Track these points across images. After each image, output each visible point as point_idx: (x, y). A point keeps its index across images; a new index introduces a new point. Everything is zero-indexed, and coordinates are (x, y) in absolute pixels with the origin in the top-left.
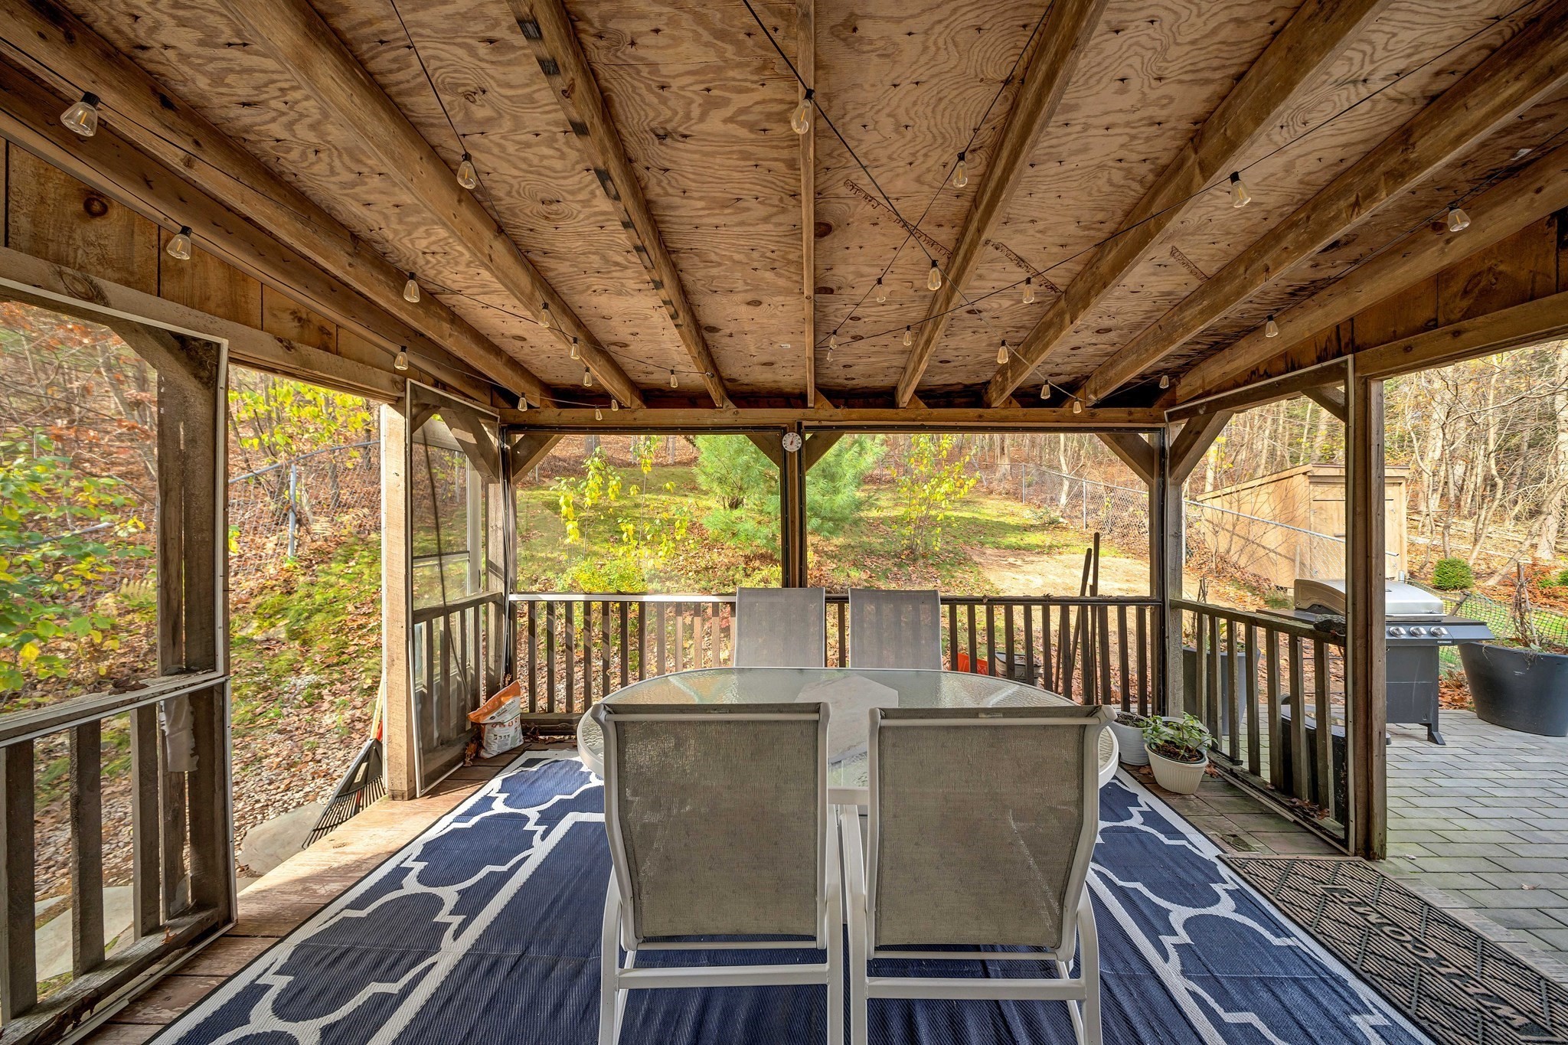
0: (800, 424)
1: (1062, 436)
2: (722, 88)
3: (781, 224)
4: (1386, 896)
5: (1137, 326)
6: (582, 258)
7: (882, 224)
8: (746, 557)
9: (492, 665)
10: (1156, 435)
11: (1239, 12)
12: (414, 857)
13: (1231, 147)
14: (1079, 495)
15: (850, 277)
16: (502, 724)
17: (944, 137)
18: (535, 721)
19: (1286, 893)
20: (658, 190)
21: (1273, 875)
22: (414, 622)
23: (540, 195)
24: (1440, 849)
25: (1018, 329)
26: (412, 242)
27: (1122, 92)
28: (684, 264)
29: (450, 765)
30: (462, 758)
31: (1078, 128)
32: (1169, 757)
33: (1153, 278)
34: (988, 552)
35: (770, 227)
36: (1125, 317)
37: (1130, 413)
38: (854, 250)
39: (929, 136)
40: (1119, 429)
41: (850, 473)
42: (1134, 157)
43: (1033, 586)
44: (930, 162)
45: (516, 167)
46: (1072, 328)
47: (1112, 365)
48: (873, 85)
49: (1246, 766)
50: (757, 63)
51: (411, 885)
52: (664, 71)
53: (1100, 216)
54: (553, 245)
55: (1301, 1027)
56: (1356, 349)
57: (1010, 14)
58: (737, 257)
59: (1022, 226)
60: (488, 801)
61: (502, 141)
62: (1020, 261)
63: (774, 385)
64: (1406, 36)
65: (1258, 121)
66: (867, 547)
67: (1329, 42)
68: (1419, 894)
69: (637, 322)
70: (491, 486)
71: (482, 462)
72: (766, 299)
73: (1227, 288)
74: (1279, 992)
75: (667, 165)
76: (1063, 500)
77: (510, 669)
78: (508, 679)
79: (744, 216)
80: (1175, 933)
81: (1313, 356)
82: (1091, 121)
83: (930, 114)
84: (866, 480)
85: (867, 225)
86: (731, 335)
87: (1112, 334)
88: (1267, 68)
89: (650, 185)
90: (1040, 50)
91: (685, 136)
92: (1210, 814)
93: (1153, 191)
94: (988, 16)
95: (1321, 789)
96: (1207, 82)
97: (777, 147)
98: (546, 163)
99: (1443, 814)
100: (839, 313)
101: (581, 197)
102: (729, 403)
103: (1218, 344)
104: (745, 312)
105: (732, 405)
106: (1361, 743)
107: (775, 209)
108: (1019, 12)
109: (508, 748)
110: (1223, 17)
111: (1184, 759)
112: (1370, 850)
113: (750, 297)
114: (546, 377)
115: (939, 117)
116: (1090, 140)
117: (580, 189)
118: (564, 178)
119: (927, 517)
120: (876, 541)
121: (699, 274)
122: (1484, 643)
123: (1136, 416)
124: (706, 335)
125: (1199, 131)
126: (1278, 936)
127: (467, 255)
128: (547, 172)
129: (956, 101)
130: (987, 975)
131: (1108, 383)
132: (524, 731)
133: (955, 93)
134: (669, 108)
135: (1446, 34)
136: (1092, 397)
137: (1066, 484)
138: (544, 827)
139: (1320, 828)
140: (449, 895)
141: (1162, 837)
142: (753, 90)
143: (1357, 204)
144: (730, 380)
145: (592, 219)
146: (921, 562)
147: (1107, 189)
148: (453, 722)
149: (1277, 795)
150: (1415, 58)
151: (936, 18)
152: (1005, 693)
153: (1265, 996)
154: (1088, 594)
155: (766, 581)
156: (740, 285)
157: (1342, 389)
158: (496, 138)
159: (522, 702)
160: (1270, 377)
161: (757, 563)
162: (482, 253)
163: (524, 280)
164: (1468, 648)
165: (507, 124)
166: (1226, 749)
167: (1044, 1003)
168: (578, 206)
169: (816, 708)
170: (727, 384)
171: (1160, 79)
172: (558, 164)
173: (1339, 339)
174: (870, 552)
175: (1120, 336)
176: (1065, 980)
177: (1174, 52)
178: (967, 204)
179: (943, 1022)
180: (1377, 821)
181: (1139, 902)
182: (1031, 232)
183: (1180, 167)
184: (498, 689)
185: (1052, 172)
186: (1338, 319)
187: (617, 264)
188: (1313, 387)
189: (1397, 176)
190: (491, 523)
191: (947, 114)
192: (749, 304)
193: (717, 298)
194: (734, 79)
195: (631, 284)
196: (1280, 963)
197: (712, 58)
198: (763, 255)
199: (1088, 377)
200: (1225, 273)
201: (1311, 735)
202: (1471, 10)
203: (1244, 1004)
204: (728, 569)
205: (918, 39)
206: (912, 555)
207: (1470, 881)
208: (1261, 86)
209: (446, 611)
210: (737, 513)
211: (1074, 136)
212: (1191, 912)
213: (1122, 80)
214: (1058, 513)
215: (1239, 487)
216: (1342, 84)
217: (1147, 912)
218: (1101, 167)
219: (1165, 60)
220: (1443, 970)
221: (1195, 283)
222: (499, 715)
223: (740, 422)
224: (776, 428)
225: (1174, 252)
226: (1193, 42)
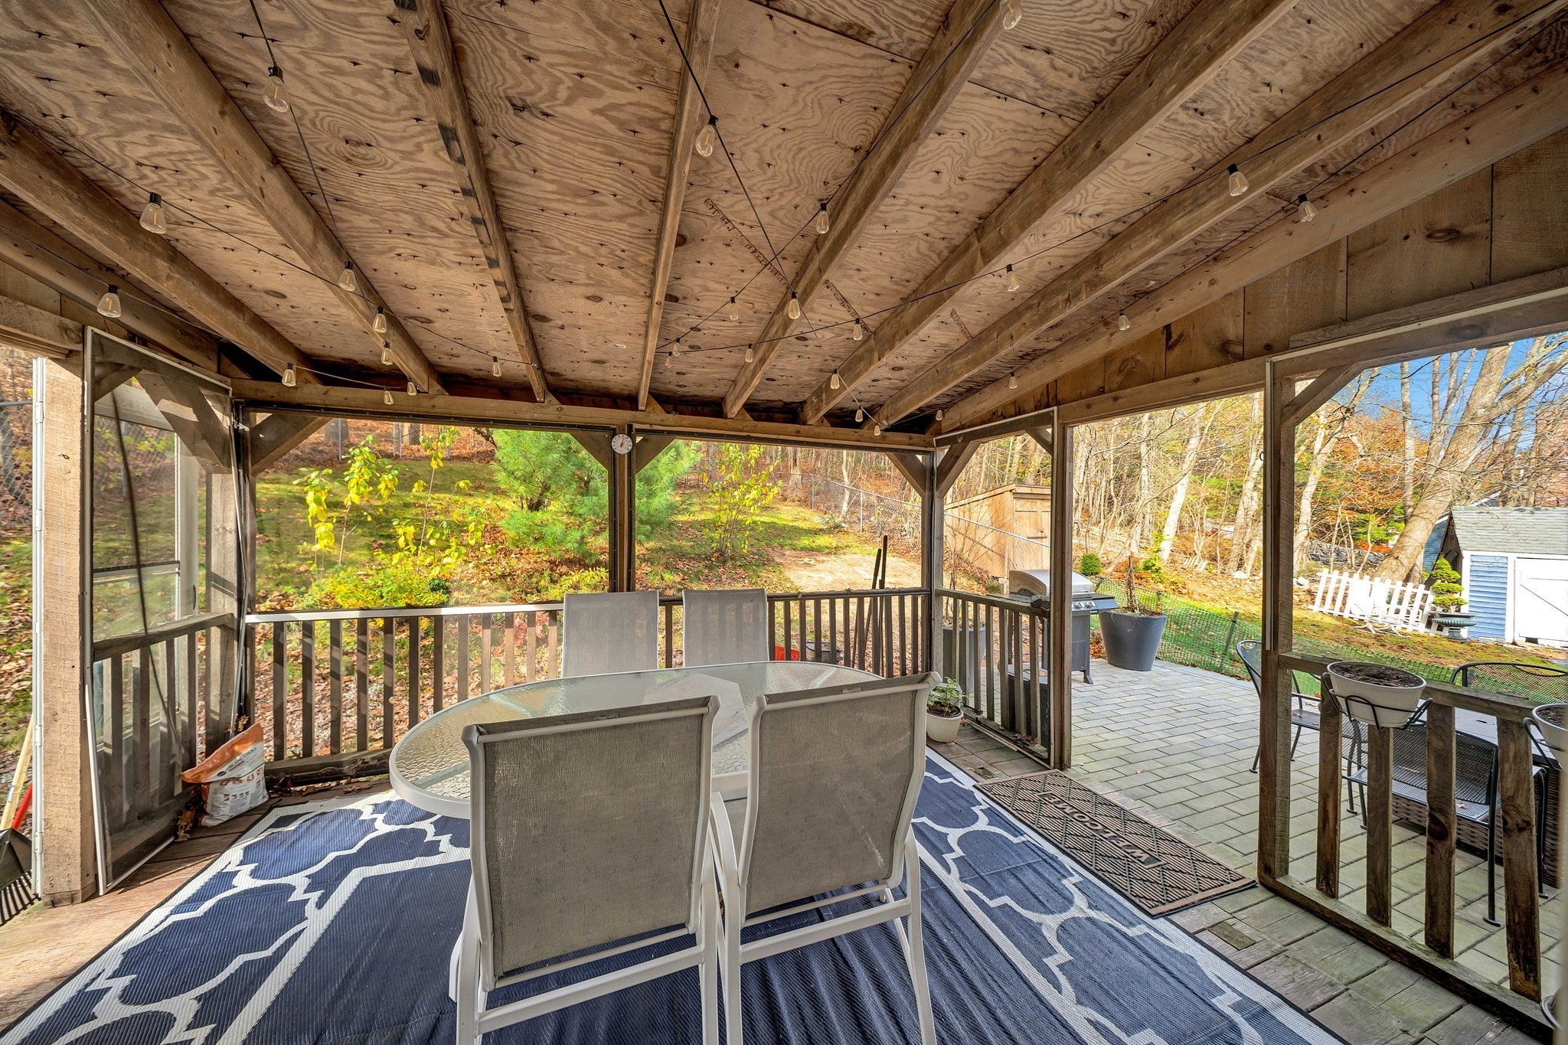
0: (630, 427)
1: (845, 452)
2: (595, 78)
3: (635, 226)
4: (1074, 794)
5: (921, 368)
6: (390, 215)
7: (734, 246)
8: (552, 562)
9: (215, 706)
10: (928, 457)
11: (1017, 145)
12: (109, 972)
13: (1003, 244)
14: (856, 503)
15: (697, 290)
16: (237, 780)
17: (799, 182)
18: (286, 771)
19: (1019, 804)
20: (504, 162)
21: (1008, 792)
22: (94, 659)
23: (344, 133)
24: (1096, 756)
25: (835, 358)
26: (121, 146)
27: (936, 181)
28: (519, 245)
29: (152, 844)
30: (173, 830)
31: (902, 202)
32: (938, 714)
33: (937, 332)
34: (787, 553)
35: (623, 226)
36: (914, 360)
37: (910, 438)
38: (704, 265)
39: (787, 178)
40: (903, 450)
41: (666, 478)
42: (937, 234)
43: (825, 582)
44: (784, 202)
45: (315, 92)
46: (879, 363)
47: (900, 397)
48: (745, 120)
49: (985, 715)
50: (636, 66)
51: (110, 1011)
52: (534, 42)
53: (907, 276)
54: (352, 193)
55: (1036, 898)
56: (1058, 404)
57: (865, 95)
58: (583, 249)
59: (851, 272)
60: (225, 879)
61: (303, 58)
62: (844, 301)
63: (603, 384)
64: (1106, 191)
65: (1023, 227)
66: (678, 550)
67: (1070, 185)
68: (1089, 788)
69: (449, 297)
70: (216, 479)
71: (204, 445)
72: (608, 297)
73: (985, 347)
74: (1020, 876)
75: (520, 138)
76: (845, 507)
77: (245, 708)
78: (243, 721)
79: (598, 210)
80: (953, 851)
81: (1032, 405)
82: (912, 198)
83: (790, 160)
84: (679, 485)
85: (720, 245)
86: (562, 327)
87: (903, 372)
88: (1029, 191)
89: (495, 155)
90: (885, 131)
91: (547, 115)
92: (966, 755)
93: (947, 264)
94: (850, 91)
95: (1032, 724)
96: (993, 190)
97: (644, 151)
98: (360, 97)
99: (1095, 731)
100: (680, 322)
101: (400, 147)
102: (551, 398)
103: (971, 390)
104: (582, 306)
105: (555, 401)
106: (1058, 686)
107: (632, 210)
108: (873, 96)
109: (245, 809)
110: (1006, 145)
111: (948, 715)
112: (1062, 764)
113: (590, 291)
114: (306, 346)
115: (797, 164)
116: (908, 213)
117: (402, 139)
118: (384, 121)
119: (736, 521)
120: (686, 544)
121: (537, 259)
122: (1112, 611)
123: (914, 441)
124: (534, 324)
125: (981, 225)
126: (1016, 836)
127: (214, 179)
128: (360, 109)
129: (813, 154)
130: (822, 920)
131: (897, 412)
132: (270, 784)
133: (814, 147)
134: (533, 81)
135: (1124, 196)
136: (885, 422)
137: (847, 493)
138: (319, 893)
139: (1032, 753)
140: (183, 1006)
141: (936, 778)
142: (628, 90)
143: (1068, 300)
144: (552, 374)
145: (412, 175)
146: (729, 564)
147: (915, 255)
148: (155, 785)
149: (1006, 733)
150: (1108, 207)
151: (808, 79)
152: (827, 675)
153: (1013, 881)
154: (877, 587)
155: (576, 587)
156: (581, 278)
157: (1049, 430)
158: (293, 52)
159: (266, 750)
160: (1005, 418)
161: (564, 569)
162: (251, 185)
163: (304, 226)
164: (1105, 616)
165: (313, 40)
166: (972, 704)
167: (868, 929)
168: (396, 157)
169: (705, 702)
170: (549, 377)
171: (962, 179)
172: (379, 104)
173: (1048, 395)
174: (682, 555)
175: (909, 374)
176: (892, 904)
177: (974, 161)
178: (809, 245)
179: (792, 971)
180: (1066, 741)
181: (926, 833)
182: (856, 279)
183: (967, 249)
184: (225, 737)
185: (879, 232)
186: (1048, 380)
187: (435, 229)
188: (1032, 427)
189: (1093, 285)
190: (216, 524)
191: (804, 164)
192: (588, 298)
193: (553, 286)
194: (611, 74)
195: (449, 255)
196: (1019, 855)
197: (590, 45)
198: (612, 252)
199: (881, 406)
200: (983, 335)
201: (1028, 686)
202: (1137, 185)
203: (1000, 891)
204: (531, 576)
205: (790, 91)
206: (722, 557)
207: (1112, 774)
208: (1025, 203)
209: (143, 642)
210: (539, 515)
211: (897, 208)
212: (961, 832)
213: (938, 172)
214: (841, 519)
215: (971, 500)
216: (1068, 213)
217: (932, 838)
218: (913, 236)
219: (967, 166)
220: (1106, 836)
221: (964, 340)
222: (232, 768)
223: (565, 419)
224: (605, 428)
225: (953, 313)
226: (987, 158)
